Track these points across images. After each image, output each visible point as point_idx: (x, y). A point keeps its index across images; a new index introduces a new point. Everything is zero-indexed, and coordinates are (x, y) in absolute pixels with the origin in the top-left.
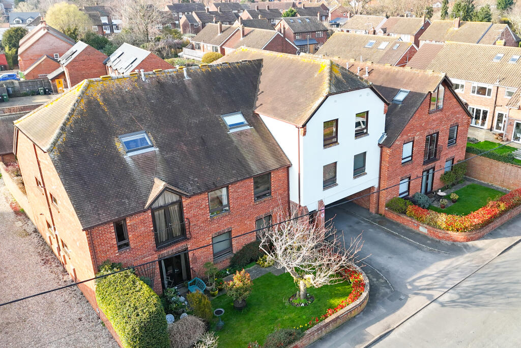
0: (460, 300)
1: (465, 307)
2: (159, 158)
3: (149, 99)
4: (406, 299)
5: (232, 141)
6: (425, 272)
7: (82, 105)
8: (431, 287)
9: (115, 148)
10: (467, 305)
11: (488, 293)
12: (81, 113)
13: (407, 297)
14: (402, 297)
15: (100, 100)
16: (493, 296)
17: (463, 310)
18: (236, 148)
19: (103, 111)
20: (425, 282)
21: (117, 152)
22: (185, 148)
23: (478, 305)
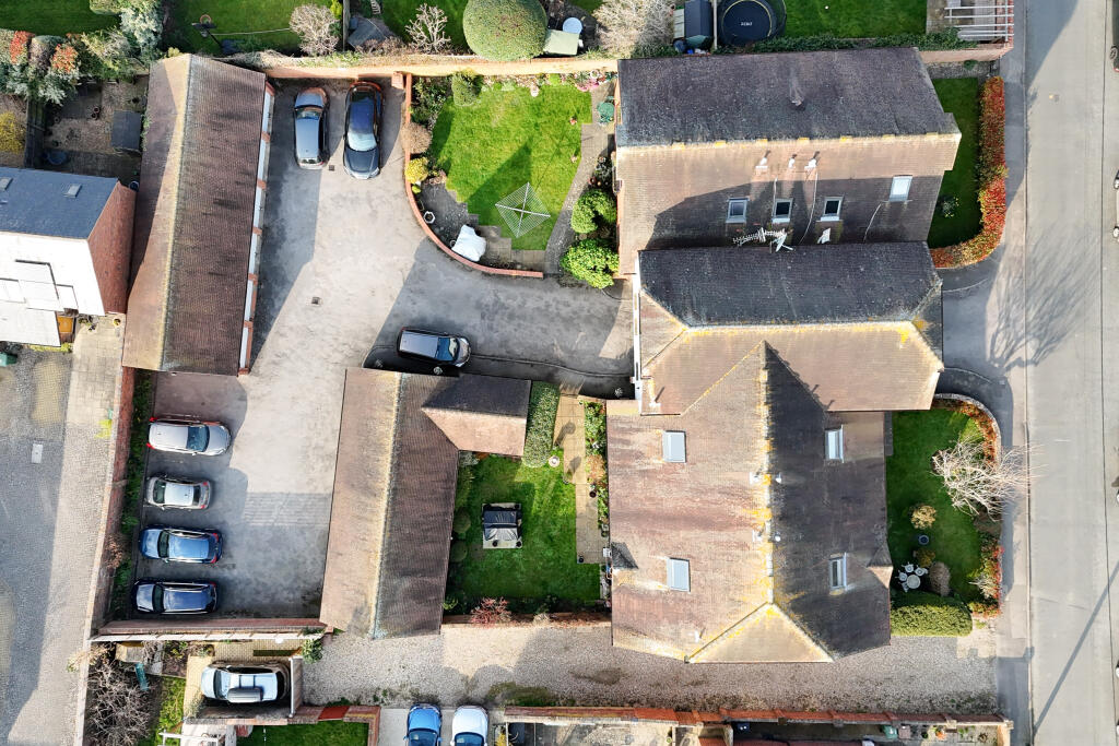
0: (1042, 345)
1: (1051, 350)
2: (853, 556)
3: (797, 541)
4: (1007, 384)
5: (851, 463)
6: (990, 331)
7: (797, 617)
8: (1010, 348)
9: (838, 597)
10: (1050, 346)
11: (1055, 314)
12: (803, 620)
13: (1005, 379)
14: (1002, 383)
15: (793, 597)
16: (1061, 314)
17: (1052, 355)
18: (858, 462)
19: (803, 597)
20: (1001, 346)
21: (842, 595)
22: (848, 523)
23: (1059, 339)
